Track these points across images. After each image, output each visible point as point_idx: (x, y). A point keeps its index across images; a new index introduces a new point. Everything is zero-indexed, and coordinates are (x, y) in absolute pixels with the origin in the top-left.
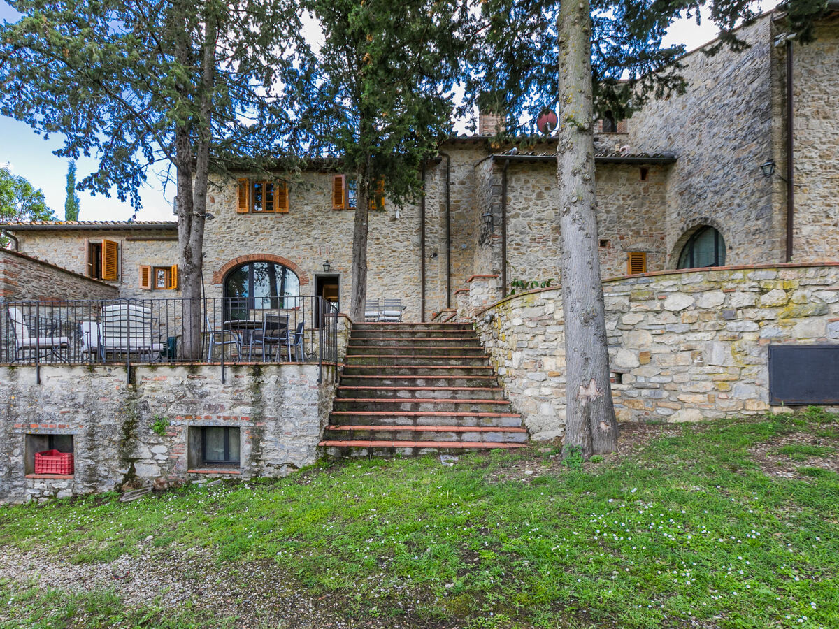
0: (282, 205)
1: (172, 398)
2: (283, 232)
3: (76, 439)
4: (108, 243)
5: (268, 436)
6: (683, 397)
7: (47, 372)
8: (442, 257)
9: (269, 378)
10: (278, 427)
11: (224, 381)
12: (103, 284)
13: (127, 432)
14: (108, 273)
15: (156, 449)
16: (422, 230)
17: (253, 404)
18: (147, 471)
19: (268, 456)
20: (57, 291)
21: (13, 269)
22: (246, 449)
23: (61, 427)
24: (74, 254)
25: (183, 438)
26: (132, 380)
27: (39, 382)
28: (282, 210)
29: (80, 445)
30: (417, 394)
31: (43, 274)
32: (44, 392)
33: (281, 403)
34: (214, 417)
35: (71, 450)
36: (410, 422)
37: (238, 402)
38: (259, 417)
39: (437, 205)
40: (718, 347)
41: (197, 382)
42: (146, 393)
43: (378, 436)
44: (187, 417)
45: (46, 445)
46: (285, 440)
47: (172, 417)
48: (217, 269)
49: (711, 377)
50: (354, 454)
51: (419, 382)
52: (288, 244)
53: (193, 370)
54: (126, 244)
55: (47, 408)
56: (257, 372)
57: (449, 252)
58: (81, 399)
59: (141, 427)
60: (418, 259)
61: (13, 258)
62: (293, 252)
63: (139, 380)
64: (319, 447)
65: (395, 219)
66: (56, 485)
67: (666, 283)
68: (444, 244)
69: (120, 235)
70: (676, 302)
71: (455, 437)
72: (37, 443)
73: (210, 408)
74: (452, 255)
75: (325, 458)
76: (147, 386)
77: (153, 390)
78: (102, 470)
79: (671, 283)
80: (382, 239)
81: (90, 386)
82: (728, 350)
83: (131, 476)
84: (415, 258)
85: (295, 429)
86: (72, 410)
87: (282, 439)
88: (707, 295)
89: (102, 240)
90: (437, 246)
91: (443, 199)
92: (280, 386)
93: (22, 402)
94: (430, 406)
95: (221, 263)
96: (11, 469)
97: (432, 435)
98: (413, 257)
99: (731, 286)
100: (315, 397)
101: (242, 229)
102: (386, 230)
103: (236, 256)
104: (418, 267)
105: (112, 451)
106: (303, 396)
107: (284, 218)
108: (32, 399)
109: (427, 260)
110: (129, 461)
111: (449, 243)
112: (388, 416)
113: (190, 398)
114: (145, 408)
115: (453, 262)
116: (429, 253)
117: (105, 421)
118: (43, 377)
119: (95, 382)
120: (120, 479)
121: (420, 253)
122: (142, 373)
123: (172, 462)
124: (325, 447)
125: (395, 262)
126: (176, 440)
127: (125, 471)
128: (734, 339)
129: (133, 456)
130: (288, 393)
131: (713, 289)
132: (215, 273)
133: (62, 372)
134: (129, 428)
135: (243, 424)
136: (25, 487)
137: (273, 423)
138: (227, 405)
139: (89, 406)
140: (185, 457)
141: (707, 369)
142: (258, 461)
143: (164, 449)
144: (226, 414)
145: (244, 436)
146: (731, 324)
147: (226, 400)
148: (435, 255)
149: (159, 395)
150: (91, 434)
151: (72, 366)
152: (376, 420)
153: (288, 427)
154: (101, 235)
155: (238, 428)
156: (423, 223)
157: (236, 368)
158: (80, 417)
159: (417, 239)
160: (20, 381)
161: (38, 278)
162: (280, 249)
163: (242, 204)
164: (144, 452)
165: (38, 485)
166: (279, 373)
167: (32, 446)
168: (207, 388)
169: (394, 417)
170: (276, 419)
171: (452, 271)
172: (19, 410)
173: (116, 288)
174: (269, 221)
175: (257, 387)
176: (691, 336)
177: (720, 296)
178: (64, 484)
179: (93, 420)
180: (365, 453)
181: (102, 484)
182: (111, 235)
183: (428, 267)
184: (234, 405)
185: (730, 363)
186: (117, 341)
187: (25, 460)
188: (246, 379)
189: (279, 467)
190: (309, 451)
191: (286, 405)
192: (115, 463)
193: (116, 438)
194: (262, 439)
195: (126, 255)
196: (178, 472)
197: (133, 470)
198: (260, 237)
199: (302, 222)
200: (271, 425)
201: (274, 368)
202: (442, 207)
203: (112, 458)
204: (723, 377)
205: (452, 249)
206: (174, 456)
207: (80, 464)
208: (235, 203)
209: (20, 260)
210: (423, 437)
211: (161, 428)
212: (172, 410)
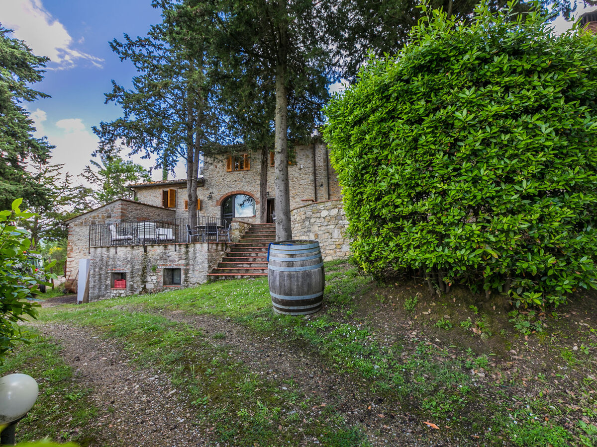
0: (247, 166)
1: (159, 258)
2: (248, 179)
3: (127, 274)
4: (171, 190)
5: (190, 272)
6: (327, 252)
7: (119, 249)
8: (325, 186)
9: (191, 250)
10: (194, 268)
11: (175, 251)
12: (168, 210)
13: (143, 271)
14: (171, 204)
15: (153, 277)
16: (315, 174)
17: (185, 259)
18: (150, 286)
19: (190, 280)
20: (145, 215)
21: (125, 207)
22: (183, 277)
23: (123, 269)
24: (158, 196)
25: (161, 273)
26: (145, 251)
27: (116, 253)
28: (247, 169)
29: (128, 276)
30: (259, 255)
31: (139, 208)
32: (118, 256)
33: (195, 259)
34: (172, 264)
35: (125, 279)
36: (249, 266)
37: (180, 259)
38: (187, 264)
39: (322, 160)
40: (336, 231)
41: (167, 251)
42: (150, 256)
43: (233, 271)
44: (163, 265)
45: (120, 277)
46: (197, 274)
47: (158, 265)
48: (218, 199)
49: (335, 243)
50: (220, 278)
51: (263, 250)
52: (250, 185)
53: (166, 246)
54: (179, 190)
55: (119, 263)
56: (187, 247)
57: (328, 183)
58: (129, 259)
59: (148, 270)
60: (313, 188)
61: (125, 203)
62: (253, 189)
63: (148, 251)
64: (208, 276)
65: (301, 169)
66: (120, 292)
67: (321, 206)
68: (326, 179)
69: (176, 186)
70: (324, 213)
71: (261, 272)
72: (116, 276)
73: (171, 261)
74: (330, 185)
75: (210, 279)
76: (150, 253)
77: (153, 255)
78: (135, 286)
79: (322, 206)
80: (295, 179)
81: (132, 254)
82: (339, 232)
83: (144, 288)
84: (312, 188)
85: (200, 269)
86: (126, 263)
87: (195, 273)
88: (332, 210)
89: (168, 189)
90: (323, 180)
91: (325, 156)
92: (195, 253)
93: (111, 261)
94: (260, 259)
95: (220, 196)
96: (106, 286)
97: (252, 271)
98: (310, 187)
99: (340, 206)
100: (207, 256)
101: (229, 179)
102: (297, 175)
103: (227, 192)
104: (313, 192)
105: (138, 279)
106: (203, 255)
107: (248, 173)
108: (114, 259)
109: (318, 188)
110: (144, 282)
111: (328, 179)
112: (240, 264)
113: (164, 257)
114: (150, 262)
115: (331, 188)
116: (318, 184)
117: (137, 267)
118: (118, 251)
119: (134, 252)
120: (141, 289)
121: (314, 185)
122: (149, 248)
123: (158, 282)
124: (210, 276)
125: (301, 190)
126: (160, 274)
127: (143, 286)
128: (342, 227)
129: (145, 280)
130: (197, 255)
131: (334, 208)
132: (217, 201)
133: (123, 249)
134: (144, 269)
135: (182, 267)
136: (111, 293)
137: (192, 267)
138: (177, 260)
139: (131, 262)
140: (162, 280)
141: (333, 240)
142: (187, 282)
143: (155, 277)
144: (176, 263)
145: (182, 272)
146: (341, 222)
147: (176, 258)
148: (322, 185)
149: (154, 257)
150: (132, 272)
151: (126, 247)
152: (236, 265)
153: (197, 268)
154: (169, 187)
155: (180, 269)
156: (315, 170)
157: (180, 245)
158: (129, 266)
159: (312, 178)
160: (111, 253)
161: (136, 210)
162: (246, 188)
163: (229, 168)
164: (149, 278)
165: (115, 292)
166: (194, 247)
167: (114, 277)
168: (170, 254)
169: (242, 264)
170: (193, 265)
171: (331, 193)
172: (110, 263)
173: (175, 211)
174: (241, 175)
175: (187, 253)
176: (328, 227)
177: (337, 210)
178: (123, 292)
179: (133, 267)
180: (224, 278)
181: (135, 291)
182: (173, 186)
183: (318, 191)
184: (179, 260)
185: (340, 237)
186: (148, 236)
187: (111, 282)
188: (183, 250)
189: (194, 284)
190: (204, 277)
191: (197, 259)
192: (139, 283)
193: (140, 273)
194: (188, 273)
195: (179, 195)
196: (160, 286)
197: (145, 286)
198: (237, 182)
199: (256, 174)
200: (191, 267)
201: (192, 245)
202: (324, 160)
203: (138, 281)
204: (338, 243)
205: (331, 182)
206: (159, 280)
207: (128, 284)
208: (226, 167)
209: (128, 203)
210: (249, 271)
211: (155, 269)
212: (159, 262)
